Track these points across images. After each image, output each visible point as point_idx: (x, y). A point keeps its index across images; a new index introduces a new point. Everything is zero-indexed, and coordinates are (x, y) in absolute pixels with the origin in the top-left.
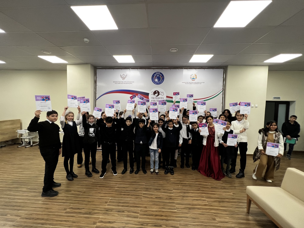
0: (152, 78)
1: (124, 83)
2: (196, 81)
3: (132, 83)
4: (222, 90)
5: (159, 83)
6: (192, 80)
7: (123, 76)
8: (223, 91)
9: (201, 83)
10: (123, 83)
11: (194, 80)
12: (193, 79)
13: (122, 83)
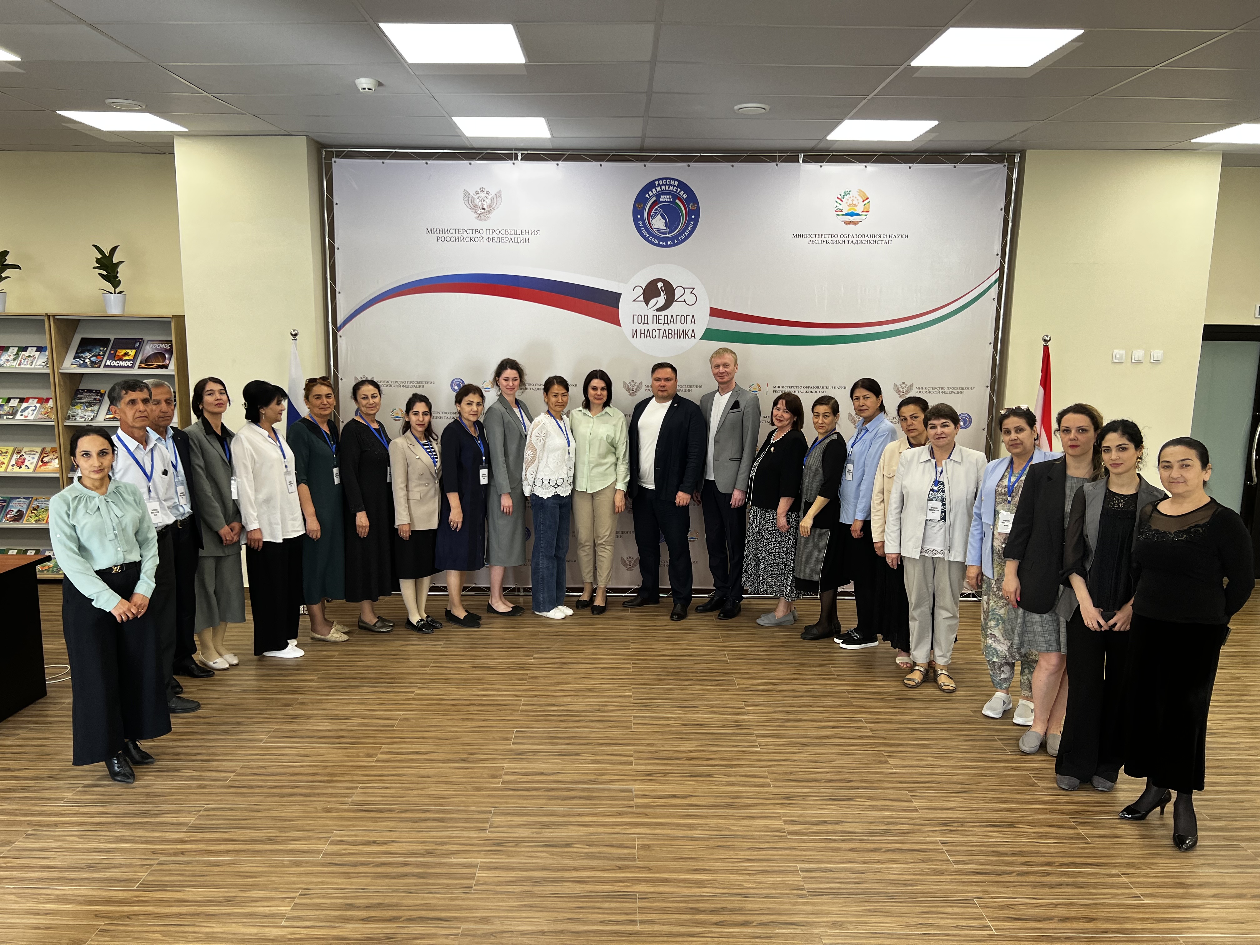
0: (637, 211)
1: (485, 236)
2: (866, 226)
3: (532, 237)
4: (997, 275)
5: (672, 239)
6: (847, 223)
7: (477, 201)
8: (1000, 279)
9: (888, 239)
10: (481, 240)
11: (855, 223)
12: (851, 219)
13: (477, 237)
